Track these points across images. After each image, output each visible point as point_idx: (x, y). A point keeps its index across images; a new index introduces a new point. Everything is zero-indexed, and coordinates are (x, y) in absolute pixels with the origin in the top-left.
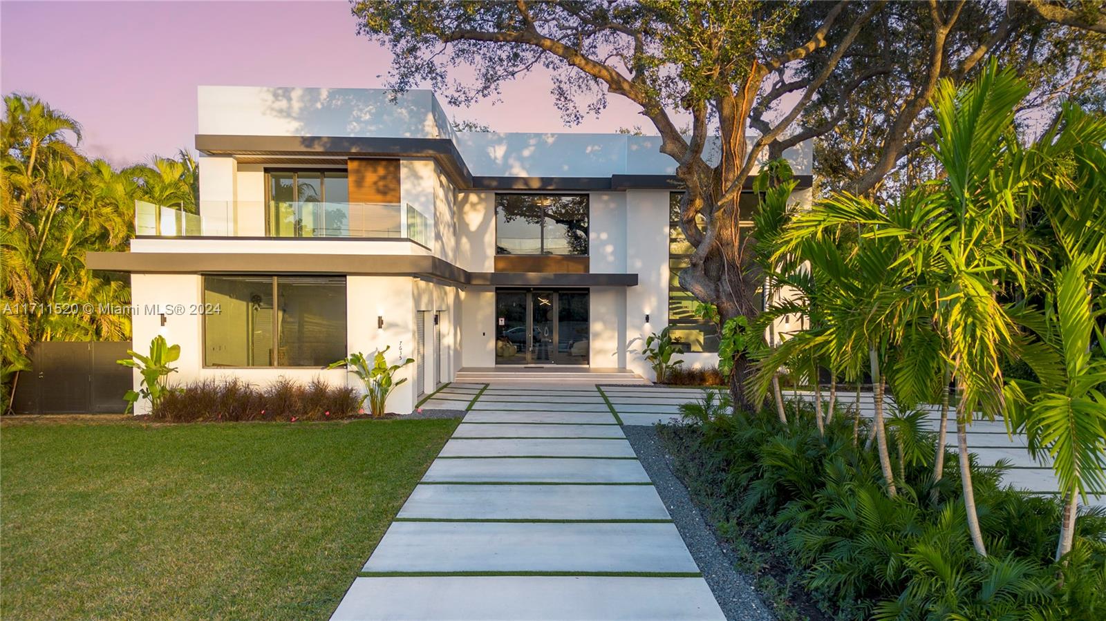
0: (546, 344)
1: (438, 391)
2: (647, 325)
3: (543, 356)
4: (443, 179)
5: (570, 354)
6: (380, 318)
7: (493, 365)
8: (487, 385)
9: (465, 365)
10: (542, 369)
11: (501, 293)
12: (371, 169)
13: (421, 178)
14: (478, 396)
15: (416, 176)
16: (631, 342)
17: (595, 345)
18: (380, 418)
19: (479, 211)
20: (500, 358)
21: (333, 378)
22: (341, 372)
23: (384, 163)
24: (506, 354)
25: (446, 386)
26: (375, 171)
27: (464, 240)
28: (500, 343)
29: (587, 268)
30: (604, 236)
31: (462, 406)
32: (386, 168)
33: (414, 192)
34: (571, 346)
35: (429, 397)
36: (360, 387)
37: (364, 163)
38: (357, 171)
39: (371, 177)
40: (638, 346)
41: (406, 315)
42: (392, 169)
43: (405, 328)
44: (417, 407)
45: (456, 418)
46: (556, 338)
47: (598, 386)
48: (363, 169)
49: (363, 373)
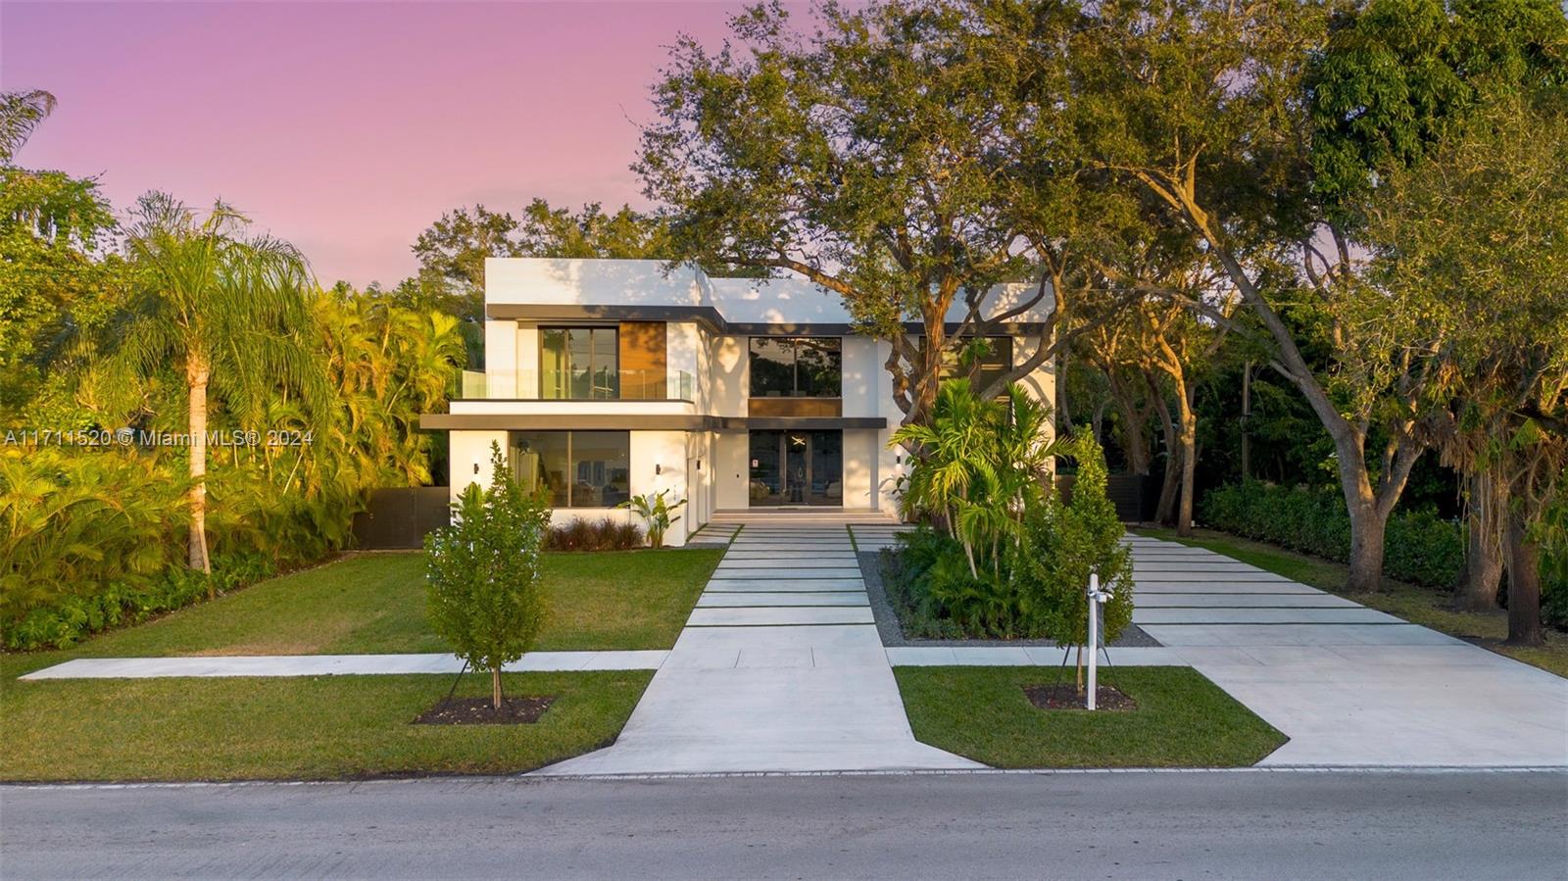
0: (800, 485)
1: (700, 529)
2: (899, 466)
3: (797, 497)
4: (703, 332)
5: (825, 496)
6: (658, 466)
7: (747, 507)
8: (742, 526)
9: (718, 507)
10: (795, 510)
11: (755, 434)
12: (643, 331)
13: (686, 337)
14: (737, 533)
15: (682, 335)
16: (883, 483)
17: (848, 481)
18: (659, 549)
19: (733, 352)
20: (755, 500)
21: (619, 516)
22: (626, 510)
23: (654, 325)
24: (759, 496)
25: (705, 525)
26: (646, 332)
27: (719, 382)
28: (753, 484)
29: (839, 411)
30: (858, 376)
31: (726, 541)
32: (656, 329)
33: (680, 349)
34: (827, 487)
35: (694, 534)
36: (643, 525)
37: (637, 325)
38: (632, 333)
39: (643, 338)
40: (891, 485)
41: (678, 460)
42: (661, 330)
43: (679, 472)
44: (687, 541)
45: (724, 548)
46: (809, 476)
47: (848, 526)
48: (636, 330)
49: (644, 512)
